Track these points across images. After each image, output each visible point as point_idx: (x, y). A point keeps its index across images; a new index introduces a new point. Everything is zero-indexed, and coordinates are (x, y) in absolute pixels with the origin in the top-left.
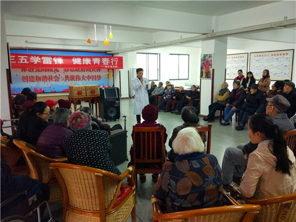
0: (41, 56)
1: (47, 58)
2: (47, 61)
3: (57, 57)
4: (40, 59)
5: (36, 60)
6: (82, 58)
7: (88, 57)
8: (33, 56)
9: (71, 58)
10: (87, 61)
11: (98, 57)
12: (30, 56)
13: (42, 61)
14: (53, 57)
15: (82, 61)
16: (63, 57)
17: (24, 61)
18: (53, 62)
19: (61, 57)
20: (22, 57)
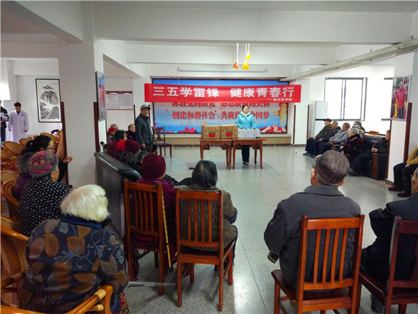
0: (192, 87)
1: (199, 89)
2: (199, 93)
3: (212, 88)
4: (191, 91)
5: (186, 92)
6: (242, 88)
7: (251, 87)
8: (184, 86)
9: (229, 88)
10: (249, 93)
11: (264, 87)
12: (180, 87)
13: (193, 93)
14: (206, 88)
15: (242, 92)
17: (173, 93)
18: (206, 95)
19: (216, 87)
20: (172, 88)
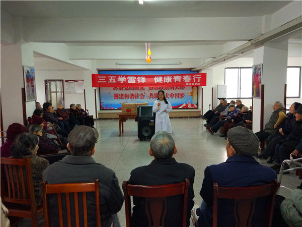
0: (126, 76)
1: (132, 78)
2: (132, 80)
3: (141, 76)
4: (125, 79)
5: (122, 80)
6: (163, 76)
7: (169, 75)
8: (120, 76)
9: (154, 76)
10: (168, 79)
11: (179, 75)
12: (117, 76)
13: (127, 80)
14: (137, 76)
15: (163, 79)
16: (146, 77)
17: (112, 81)
19: (144, 76)
20: (112, 77)
